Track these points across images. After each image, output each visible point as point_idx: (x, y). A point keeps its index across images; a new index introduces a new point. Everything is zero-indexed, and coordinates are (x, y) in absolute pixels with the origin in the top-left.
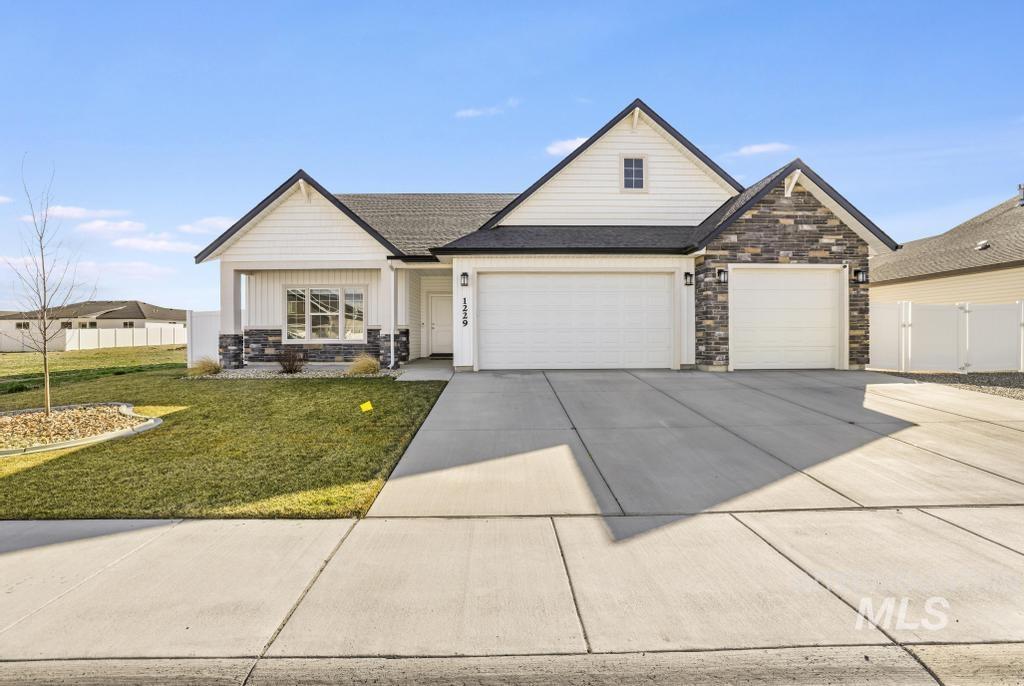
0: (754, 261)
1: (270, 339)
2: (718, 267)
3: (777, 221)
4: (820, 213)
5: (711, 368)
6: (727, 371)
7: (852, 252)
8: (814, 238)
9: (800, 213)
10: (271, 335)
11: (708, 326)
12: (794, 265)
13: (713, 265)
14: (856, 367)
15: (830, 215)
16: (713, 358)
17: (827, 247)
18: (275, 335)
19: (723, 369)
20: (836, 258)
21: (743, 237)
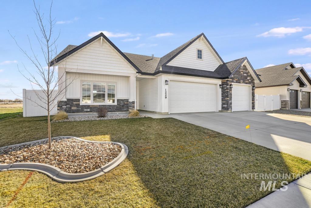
0: (236, 83)
1: (74, 103)
2: (230, 83)
3: (240, 73)
4: (247, 71)
5: (228, 111)
6: (231, 112)
7: (252, 82)
8: (246, 77)
9: (244, 71)
10: (75, 101)
11: (228, 100)
12: (243, 84)
13: (229, 83)
14: (253, 110)
15: (249, 72)
16: (229, 108)
17: (248, 80)
18: (77, 101)
19: (230, 111)
20: (249, 83)
21: (235, 76)
